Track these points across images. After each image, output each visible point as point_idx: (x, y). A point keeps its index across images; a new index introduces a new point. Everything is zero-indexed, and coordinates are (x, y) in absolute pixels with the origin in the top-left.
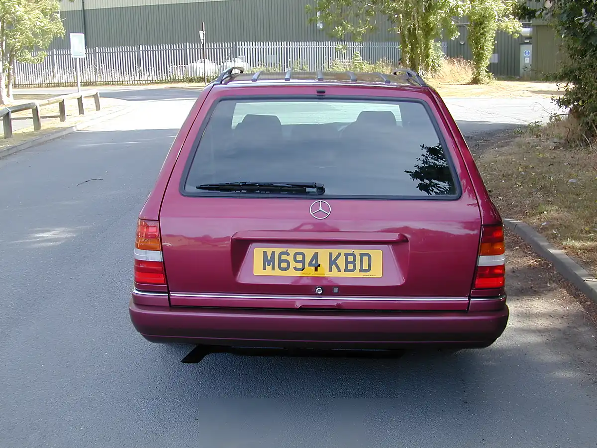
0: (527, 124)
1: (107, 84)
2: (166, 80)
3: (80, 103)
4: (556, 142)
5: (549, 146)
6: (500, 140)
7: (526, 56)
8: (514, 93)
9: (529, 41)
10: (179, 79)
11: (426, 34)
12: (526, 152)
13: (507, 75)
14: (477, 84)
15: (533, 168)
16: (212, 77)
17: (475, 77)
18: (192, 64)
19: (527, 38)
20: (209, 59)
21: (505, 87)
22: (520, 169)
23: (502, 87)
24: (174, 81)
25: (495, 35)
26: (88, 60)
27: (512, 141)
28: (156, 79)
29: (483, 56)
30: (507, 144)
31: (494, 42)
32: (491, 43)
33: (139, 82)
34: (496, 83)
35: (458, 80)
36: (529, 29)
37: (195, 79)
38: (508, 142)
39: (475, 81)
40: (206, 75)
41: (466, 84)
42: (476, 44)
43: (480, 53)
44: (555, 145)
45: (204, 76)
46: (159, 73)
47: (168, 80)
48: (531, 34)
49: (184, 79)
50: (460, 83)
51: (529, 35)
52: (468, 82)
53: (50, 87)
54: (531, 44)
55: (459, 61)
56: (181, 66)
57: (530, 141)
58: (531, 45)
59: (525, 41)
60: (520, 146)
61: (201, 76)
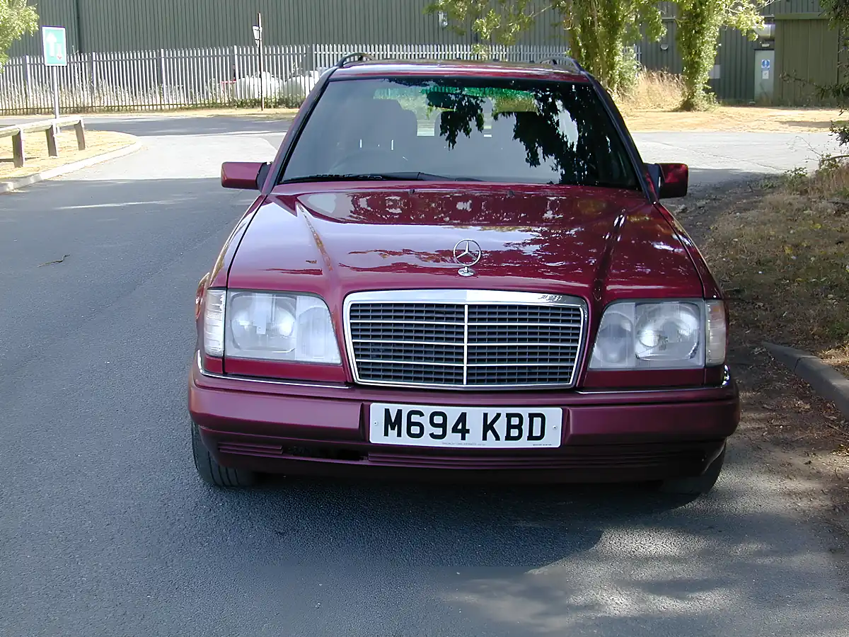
0: (780, 172)
1: (109, 109)
2: (201, 104)
3: (50, 137)
4: (837, 203)
5: (825, 209)
6: (739, 199)
7: (765, 69)
8: (748, 124)
9: (768, 45)
10: (221, 103)
11: (609, 32)
12: (791, 220)
13: (735, 97)
14: (689, 110)
15: (808, 247)
16: (273, 100)
17: (686, 99)
18: (243, 79)
19: (766, 40)
20: (269, 71)
21: (734, 116)
22: (788, 251)
23: (730, 115)
24: (214, 105)
25: (718, 34)
26: (80, 72)
27: (760, 201)
28: (186, 102)
29: (699, 65)
30: (752, 206)
31: (717, 44)
32: (712, 48)
33: (159, 107)
34: (719, 109)
35: (659, 106)
36: (770, 26)
37: (246, 103)
38: (755, 202)
39: (687, 106)
40: (264, 95)
41: (673, 111)
42: (689, 47)
43: (694, 62)
44: (837, 208)
45: (260, 97)
46: (191, 92)
47: (205, 104)
48: (773, 34)
49: (229, 102)
50: (663, 110)
51: (769, 35)
52: (675, 107)
53: (20, 114)
54: (773, 49)
55: (662, 76)
56: (225, 82)
57: (791, 201)
58: (773, 52)
59: (763, 45)
60: (775, 208)
61: (256, 97)
